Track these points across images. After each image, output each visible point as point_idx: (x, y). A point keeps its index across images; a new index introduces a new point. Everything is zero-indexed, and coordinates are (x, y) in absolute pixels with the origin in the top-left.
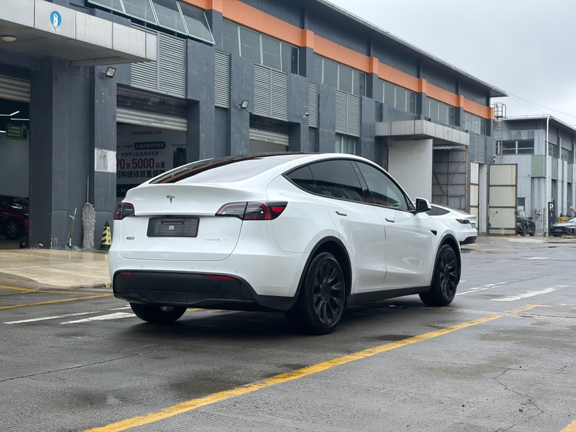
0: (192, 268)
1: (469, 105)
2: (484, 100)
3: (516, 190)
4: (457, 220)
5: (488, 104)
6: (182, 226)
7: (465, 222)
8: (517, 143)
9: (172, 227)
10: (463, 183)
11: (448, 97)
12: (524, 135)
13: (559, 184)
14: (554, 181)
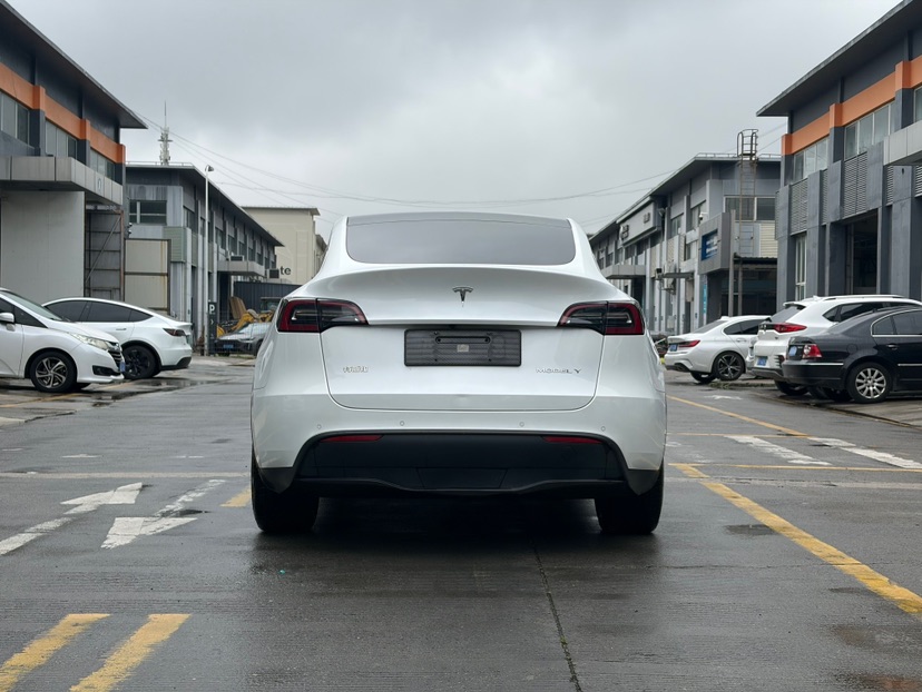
0: (522, 424)
1: (96, 138)
2: (111, 131)
3: (169, 281)
4: (166, 330)
5: (117, 138)
6: (488, 345)
7: (177, 333)
8: (138, 205)
9: (463, 348)
10: (117, 267)
11: (69, 121)
12: (151, 193)
13: (200, 272)
14: (194, 269)
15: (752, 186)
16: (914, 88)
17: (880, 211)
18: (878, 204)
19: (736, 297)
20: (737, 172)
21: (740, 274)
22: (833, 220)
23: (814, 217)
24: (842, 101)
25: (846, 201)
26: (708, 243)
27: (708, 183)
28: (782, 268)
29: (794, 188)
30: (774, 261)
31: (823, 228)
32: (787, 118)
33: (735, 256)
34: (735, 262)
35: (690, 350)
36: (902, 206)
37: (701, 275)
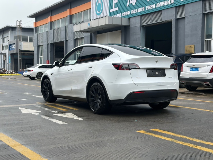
9: (157, 73)
15: (20, 33)
16: (72, 15)
17: (65, 41)
18: (64, 40)
19: (20, 59)
20: (17, 30)
21: (21, 54)
22: (51, 43)
23: (45, 42)
24: (51, 16)
25: (54, 38)
26: (11, 46)
27: (10, 32)
28: (35, 53)
29: (38, 35)
30: (33, 51)
31: (48, 44)
32: (35, 18)
33: (20, 50)
34: (20, 51)
35: (31, 72)
36: (71, 40)
37: (9, 54)
